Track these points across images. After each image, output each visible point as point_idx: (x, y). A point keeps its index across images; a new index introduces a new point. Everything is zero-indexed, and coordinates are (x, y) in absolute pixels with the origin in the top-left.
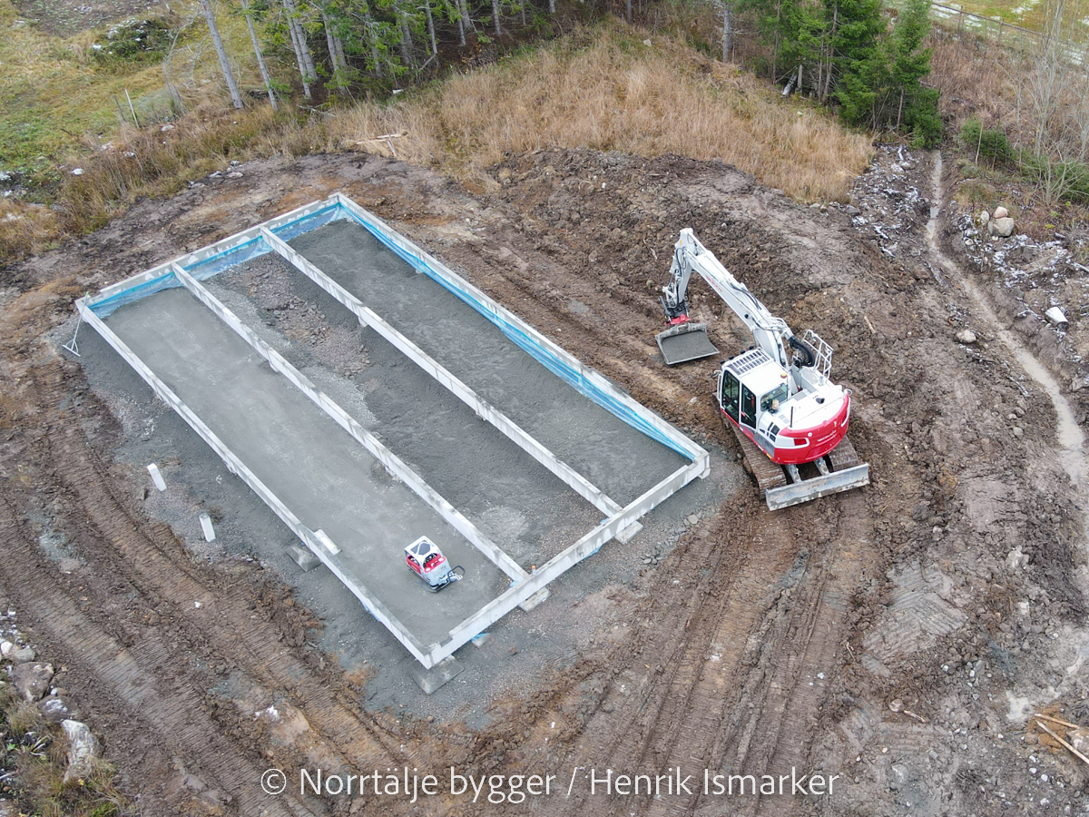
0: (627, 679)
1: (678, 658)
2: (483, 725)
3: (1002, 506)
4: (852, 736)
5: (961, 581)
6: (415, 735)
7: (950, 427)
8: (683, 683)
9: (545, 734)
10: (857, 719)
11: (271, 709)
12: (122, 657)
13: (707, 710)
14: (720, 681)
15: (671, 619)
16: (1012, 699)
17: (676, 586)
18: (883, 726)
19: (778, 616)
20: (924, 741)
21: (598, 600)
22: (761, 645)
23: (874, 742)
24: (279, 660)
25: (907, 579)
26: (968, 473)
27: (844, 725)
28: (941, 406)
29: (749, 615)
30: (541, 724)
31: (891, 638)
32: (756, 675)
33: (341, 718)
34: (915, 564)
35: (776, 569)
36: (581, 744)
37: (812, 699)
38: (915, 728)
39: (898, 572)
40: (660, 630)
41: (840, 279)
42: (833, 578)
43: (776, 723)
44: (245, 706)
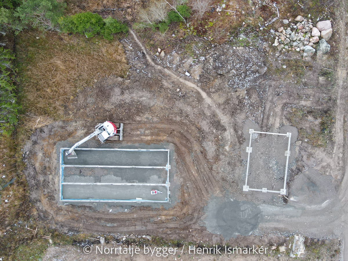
0: (187, 183)
1: (190, 176)
2: (180, 201)
3: (208, 125)
4: (215, 169)
5: (211, 141)
6: (175, 208)
7: (192, 116)
8: (193, 179)
9: (186, 196)
10: (214, 167)
11: (159, 218)
12: (136, 227)
13: (198, 179)
14: (197, 175)
15: (184, 172)
16: (226, 148)
17: (181, 168)
18: (217, 166)
19: (196, 162)
20: (222, 163)
21: (175, 178)
22: (197, 167)
23: (217, 168)
24: (151, 213)
25: (204, 144)
26: (200, 123)
27: (213, 169)
28: (188, 114)
29: (192, 164)
30: (185, 196)
31: (210, 155)
32: (200, 171)
33: (165, 212)
34: (204, 142)
35: (189, 155)
36: (191, 194)
37: (207, 168)
38: (220, 163)
39: (203, 145)
40: (185, 174)
41: (155, 102)
42: (196, 151)
43: (206, 175)
44: (156, 220)
